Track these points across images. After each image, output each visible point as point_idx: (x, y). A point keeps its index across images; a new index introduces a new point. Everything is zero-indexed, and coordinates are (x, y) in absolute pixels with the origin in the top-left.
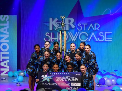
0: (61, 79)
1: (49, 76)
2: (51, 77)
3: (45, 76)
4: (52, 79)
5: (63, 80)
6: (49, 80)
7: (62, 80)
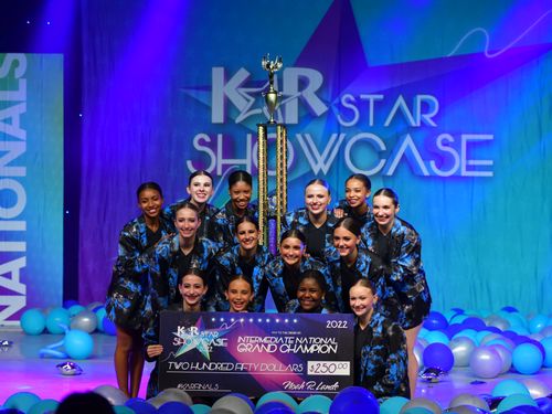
0: (260, 345)
1: (206, 332)
2: (215, 334)
3: (188, 332)
4: (221, 343)
5: (272, 348)
6: (205, 350)
7: (268, 350)
